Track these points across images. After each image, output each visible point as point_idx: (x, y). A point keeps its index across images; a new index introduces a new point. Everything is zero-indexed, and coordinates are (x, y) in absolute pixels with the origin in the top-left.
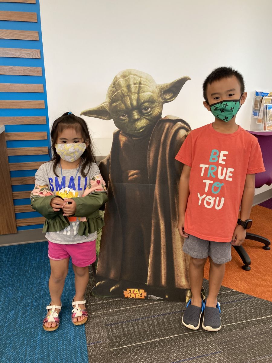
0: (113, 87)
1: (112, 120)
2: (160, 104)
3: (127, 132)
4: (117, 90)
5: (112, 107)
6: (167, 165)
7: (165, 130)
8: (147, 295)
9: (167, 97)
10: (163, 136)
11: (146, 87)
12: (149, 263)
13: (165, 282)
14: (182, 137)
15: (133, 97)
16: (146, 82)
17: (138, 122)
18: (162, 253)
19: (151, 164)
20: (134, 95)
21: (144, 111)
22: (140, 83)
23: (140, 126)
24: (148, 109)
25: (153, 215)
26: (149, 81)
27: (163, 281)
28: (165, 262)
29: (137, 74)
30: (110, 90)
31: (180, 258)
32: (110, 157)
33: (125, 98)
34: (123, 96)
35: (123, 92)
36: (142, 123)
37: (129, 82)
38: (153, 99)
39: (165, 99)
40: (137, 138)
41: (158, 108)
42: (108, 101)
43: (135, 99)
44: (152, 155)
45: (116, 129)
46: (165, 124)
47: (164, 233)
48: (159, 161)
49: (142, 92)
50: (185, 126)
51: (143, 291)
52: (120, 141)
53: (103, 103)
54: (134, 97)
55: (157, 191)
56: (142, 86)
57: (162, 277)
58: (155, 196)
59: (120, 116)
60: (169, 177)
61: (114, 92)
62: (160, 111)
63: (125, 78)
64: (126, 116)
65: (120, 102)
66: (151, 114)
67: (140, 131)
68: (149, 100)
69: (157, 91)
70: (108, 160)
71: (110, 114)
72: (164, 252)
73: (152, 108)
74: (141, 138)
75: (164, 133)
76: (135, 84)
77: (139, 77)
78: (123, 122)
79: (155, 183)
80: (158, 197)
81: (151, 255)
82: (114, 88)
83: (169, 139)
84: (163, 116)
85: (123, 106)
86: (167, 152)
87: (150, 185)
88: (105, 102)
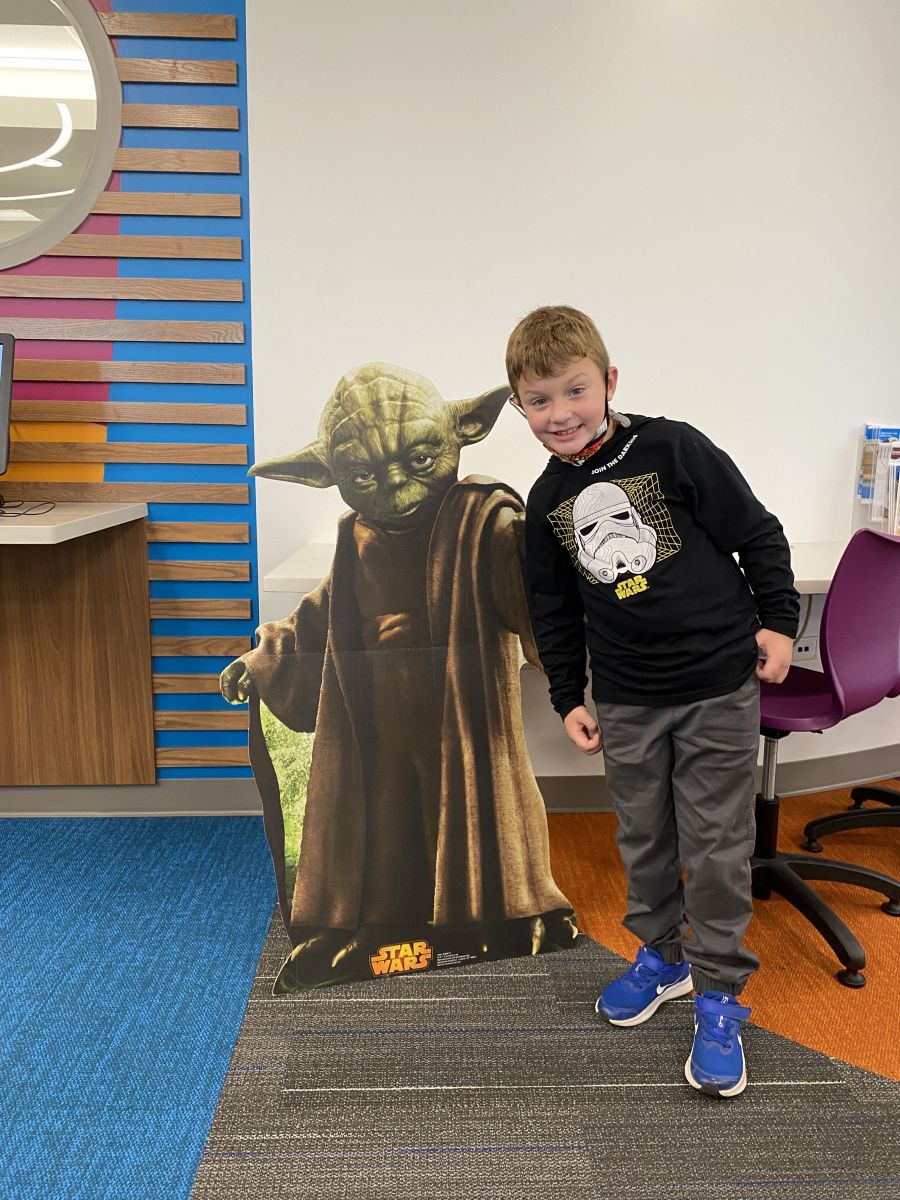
0: (337, 406)
1: (336, 487)
2: (453, 449)
3: (376, 518)
4: (347, 413)
5: (335, 456)
6: (475, 594)
7: (467, 511)
8: (434, 955)
9: (470, 430)
10: (463, 523)
11: (419, 408)
12: (437, 861)
13: (478, 911)
14: (506, 526)
15: (387, 430)
16: (420, 395)
17: (401, 492)
18: (470, 828)
19: (436, 595)
20: (390, 426)
21: (415, 464)
22: (405, 398)
23: (407, 502)
24: (425, 459)
25: (444, 729)
26: (425, 393)
27: (475, 906)
28: (478, 852)
29: (395, 375)
30: (328, 412)
31: (514, 834)
32: (329, 584)
33: (369, 432)
34: (363, 427)
35: (362, 417)
36: (413, 494)
37: (377, 395)
38: (436, 436)
39: (464, 436)
40: (399, 530)
41: (450, 456)
42: (325, 439)
43: (393, 435)
44: (437, 572)
45: (346, 510)
46: (466, 495)
47: (473, 775)
48: (455, 586)
49: (411, 419)
50: (513, 499)
51: (424, 944)
52: (357, 540)
53: (312, 445)
54: (391, 430)
55: (452, 666)
56: (410, 403)
57: (470, 895)
58: (447, 677)
59: (356, 477)
60: (479, 625)
61: (339, 418)
62: (453, 465)
63: (367, 383)
64: (373, 476)
65: (355, 441)
66: (432, 472)
67: (408, 513)
68: (427, 437)
69: (445, 416)
70: (324, 593)
71: (329, 472)
72: (473, 825)
73: (434, 458)
74: (409, 530)
75: (465, 518)
76: (391, 399)
77: (401, 381)
78: (364, 491)
79: (447, 644)
80: (454, 679)
81: (442, 839)
82: (340, 408)
83: (476, 531)
84: (461, 477)
85: (363, 453)
86: (474, 562)
87: (433, 648)
88: (317, 442)
